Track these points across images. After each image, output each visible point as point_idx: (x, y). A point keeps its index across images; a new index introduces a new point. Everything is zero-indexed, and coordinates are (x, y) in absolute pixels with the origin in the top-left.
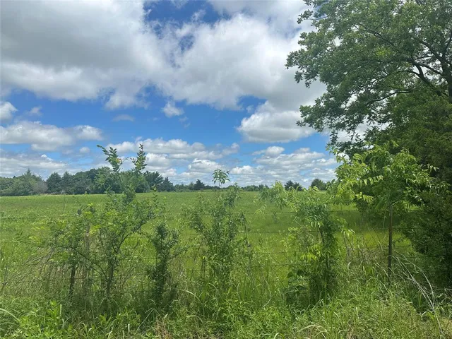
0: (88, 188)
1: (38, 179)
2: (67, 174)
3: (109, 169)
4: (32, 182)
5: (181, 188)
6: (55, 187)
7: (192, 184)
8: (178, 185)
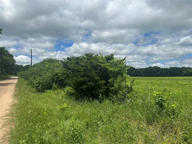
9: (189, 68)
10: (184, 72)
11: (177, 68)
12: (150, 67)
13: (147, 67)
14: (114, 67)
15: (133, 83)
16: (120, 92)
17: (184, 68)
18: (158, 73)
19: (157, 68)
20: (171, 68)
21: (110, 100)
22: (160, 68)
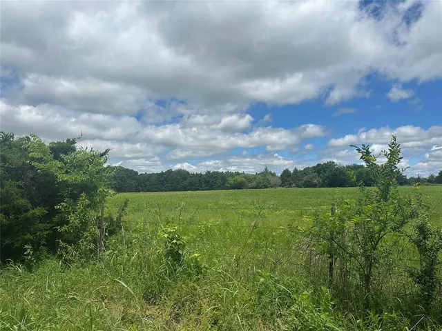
1: (273, 175)
2: (296, 170)
3: (334, 163)
4: (269, 177)
5: (419, 181)
6: (287, 181)
7: (432, 176)
8: (412, 178)
9: (238, 174)
10: (231, 181)
11: (217, 173)
12: (170, 172)
13: (164, 172)
14: (74, 171)
15: (123, 210)
16: (86, 234)
17: (230, 174)
18: (185, 183)
19: (183, 174)
20: (208, 173)
21: (60, 257)
22: (188, 173)
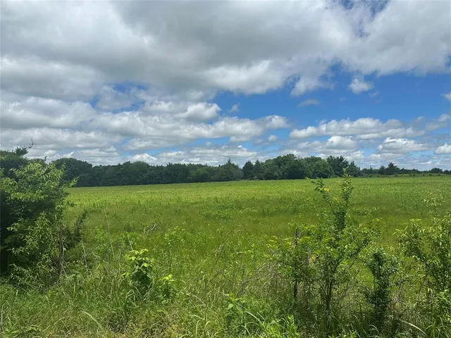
0: (276, 174)
1: (236, 167)
2: (258, 162)
3: (293, 155)
4: (233, 170)
5: (370, 173)
6: (249, 174)
7: (382, 168)
8: (365, 170)
9: (200, 166)
10: (193, 173)
11: (179, 165)
12: (128, 164)
13: (121, 164)
17: (192, 167)
18: (145, 176)
19: (142, 167)
20: (170, 165)
22: (147, 165)
